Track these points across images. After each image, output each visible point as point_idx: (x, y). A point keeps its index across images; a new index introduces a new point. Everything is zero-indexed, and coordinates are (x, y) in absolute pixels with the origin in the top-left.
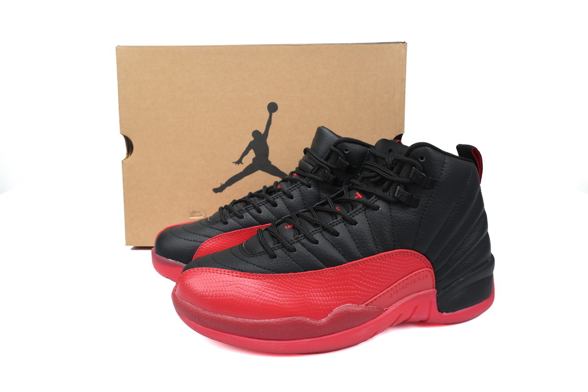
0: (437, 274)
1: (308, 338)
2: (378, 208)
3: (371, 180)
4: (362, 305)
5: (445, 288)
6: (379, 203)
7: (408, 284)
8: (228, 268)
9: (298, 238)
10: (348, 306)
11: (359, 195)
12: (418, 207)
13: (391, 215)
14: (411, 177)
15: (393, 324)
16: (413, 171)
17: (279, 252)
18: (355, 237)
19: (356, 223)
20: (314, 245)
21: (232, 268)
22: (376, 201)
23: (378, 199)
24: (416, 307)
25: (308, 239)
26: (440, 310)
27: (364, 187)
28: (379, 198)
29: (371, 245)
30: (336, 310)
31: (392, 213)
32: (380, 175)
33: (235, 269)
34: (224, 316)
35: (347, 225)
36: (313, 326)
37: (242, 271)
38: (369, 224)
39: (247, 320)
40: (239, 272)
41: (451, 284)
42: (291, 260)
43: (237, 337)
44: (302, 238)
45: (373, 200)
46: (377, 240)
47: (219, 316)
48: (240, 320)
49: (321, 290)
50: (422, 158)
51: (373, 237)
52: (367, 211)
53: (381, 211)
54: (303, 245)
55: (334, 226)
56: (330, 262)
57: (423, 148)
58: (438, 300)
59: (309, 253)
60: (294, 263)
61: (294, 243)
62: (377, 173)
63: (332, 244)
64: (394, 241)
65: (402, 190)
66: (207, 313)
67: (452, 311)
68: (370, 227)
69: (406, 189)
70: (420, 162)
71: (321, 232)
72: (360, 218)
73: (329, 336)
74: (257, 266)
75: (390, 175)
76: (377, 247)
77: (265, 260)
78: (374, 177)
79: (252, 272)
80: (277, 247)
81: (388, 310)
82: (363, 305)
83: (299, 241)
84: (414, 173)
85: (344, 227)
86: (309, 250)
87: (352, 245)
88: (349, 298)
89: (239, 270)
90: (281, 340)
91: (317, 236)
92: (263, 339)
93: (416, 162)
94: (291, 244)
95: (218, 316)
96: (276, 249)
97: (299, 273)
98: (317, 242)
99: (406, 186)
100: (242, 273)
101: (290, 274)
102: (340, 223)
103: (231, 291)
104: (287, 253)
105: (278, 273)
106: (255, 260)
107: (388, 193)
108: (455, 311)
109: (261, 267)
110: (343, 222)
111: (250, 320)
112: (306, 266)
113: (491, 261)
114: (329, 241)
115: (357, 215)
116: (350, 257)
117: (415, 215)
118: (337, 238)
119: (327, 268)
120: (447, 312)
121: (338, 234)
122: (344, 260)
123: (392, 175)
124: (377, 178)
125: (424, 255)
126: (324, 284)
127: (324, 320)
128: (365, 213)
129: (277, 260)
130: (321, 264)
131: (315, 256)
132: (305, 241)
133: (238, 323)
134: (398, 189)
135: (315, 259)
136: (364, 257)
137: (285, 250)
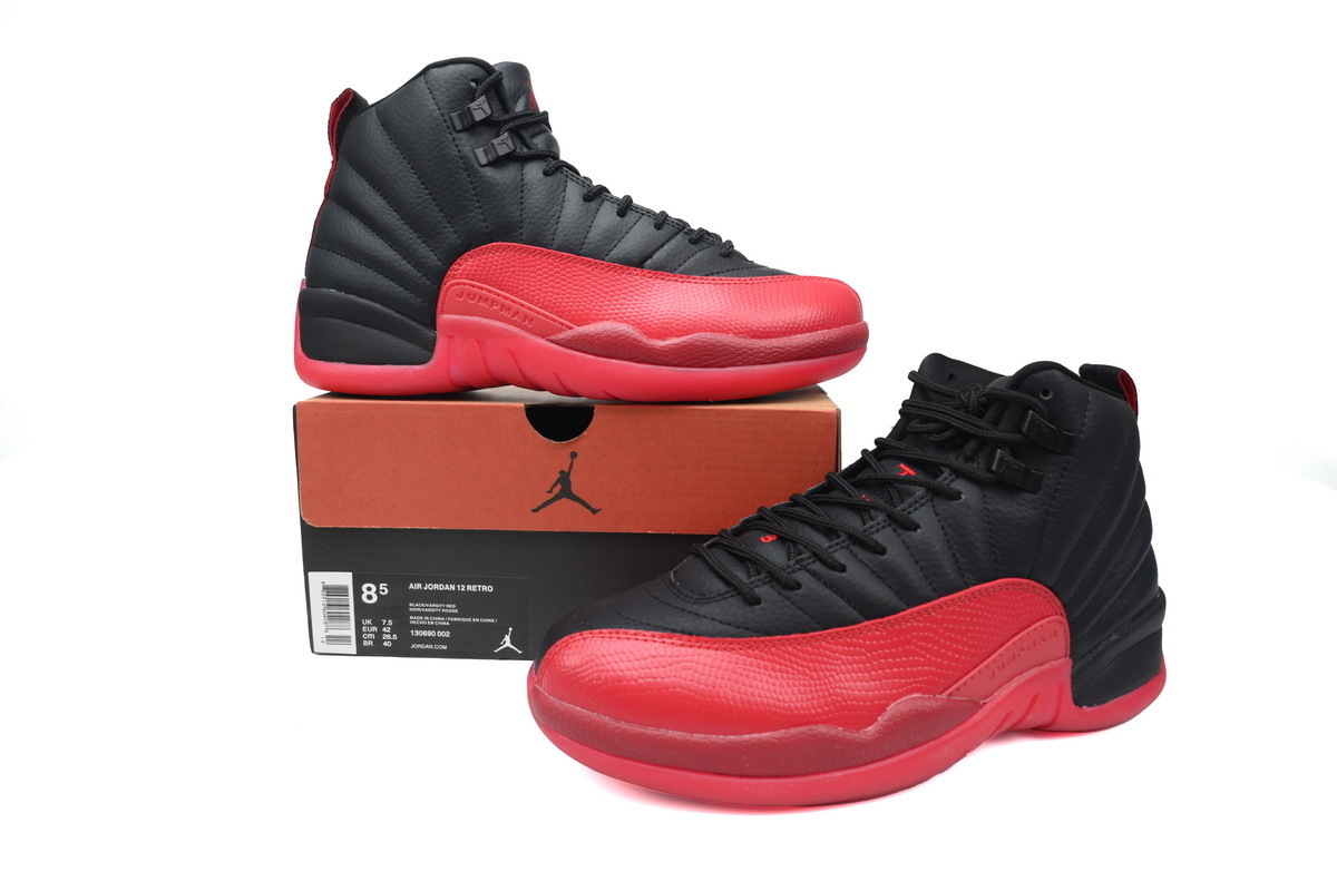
0: (1075, 627)
1: (841, 769)
2: (959, 493)
3: (931, 438)
4: (941, 696)
5: (1084, 656)
6: (959, 485)
7: (1023, 649)
8: (656, 628)
9: (802, 560)
10: (916, 698)
11: (907, 469)
12: (1041, 492)
13: (987, 509)
14: (1024, 430)
15: (994, 732)
16: (1029, 418)
17: (764, 591)
18: (919, 555)
19: (916, 527)
20: (838, 574)
21: (665, 629)
22: (953, 481)
23: (957, 477)
24: (1035, 697)
25: (824, 563)
26: (1078, 702)
27: (917, 453)
28: (959, 474)
29: (950, 571)
30: (893, 708)
31: (988, 506)
32: (952, 426)
33: (674, 631)
34: (662, 732)
35: (899, 531)
36: (851, 744)
37: (690, 634)
38: (943, 528)
39: (713, 737)
40: (686, 637)
41: (1095, 648)
42: (793, 607)
43: (692, 775)
44: (811, 560)
45: (946, 479)
46: (961, 560)
47: (651, 731)
48: (698, 737)
49: (859, 668)
50: (1046, 393)
51: (954, 555)
52: (937, 501)
53: (965, 500)
54: (814, 574)
55: (872, 533)
56: (871, 610)
57: (1047, 372)
58: (1075, 678)
59: (828, 592)
60: (799, 612)
61: (794, 572)
62: (943, 422)
63: (873, 571)
64: (995, 561)
65: (1008, 458)
66: (624, 726)
67: (1098, 703)
68: (946, 534)
69: (1015, 454)
70: (1043, 401)
71: (848, 548)
72: (924, 515)
73: (880, 764)
74: (721, 622)
75: (979, 427)
76: (963, 575)
77: (733, 608)
78: (938, 432)
79: (712, 635)
80: (759, 580)
81: (988, 705)
82: (944, 696)
83: (804, 568)
84: (1031, 423)
85: (893, 534)
86: (828, 584)
87: (914, 575)
88: (916, 682)
89: (683, 632)
90: (785, 776)
91: (841, 557)
92: (748, 777)
93: (1035, 400)
94: (789, 573)
95: (649, 731)
96: (757, 586)
97: (812, 634)
98: (843, 569)
99: (1015, 450)
100: (694, 638)
101: (793, 636)
102: (884, 527)
103: (675, 677)
104: (783, 592)
105: (767, 634)
106: (713, 609)
107: (975, 464)
108: (1103, 703)
109: (729, 625)
110: (890, 525)
111: (721, 737)
112: (825, 620)
113: (1159, 603)
114: (867, 565)
115: (916, 509)
116: (911, 597)
117: (1035, 509)
118: (883, 558)
119: (867, 622)
120: (1090, 705)
121: (883, 552)
122: (901, 604)
123: (982, 428)
124: (947, 434)
125: (1050, 588)
126: (864, 654)
127: (871, 729)
128: (933, 506)
129: (762, 609)
130: (854, 614)
131: (842, 597)
132: (817, 566)
133: (696, 746)
134: (998, 455)
135: (842, 603)
136: (940, 597)
137: (778, 588)
